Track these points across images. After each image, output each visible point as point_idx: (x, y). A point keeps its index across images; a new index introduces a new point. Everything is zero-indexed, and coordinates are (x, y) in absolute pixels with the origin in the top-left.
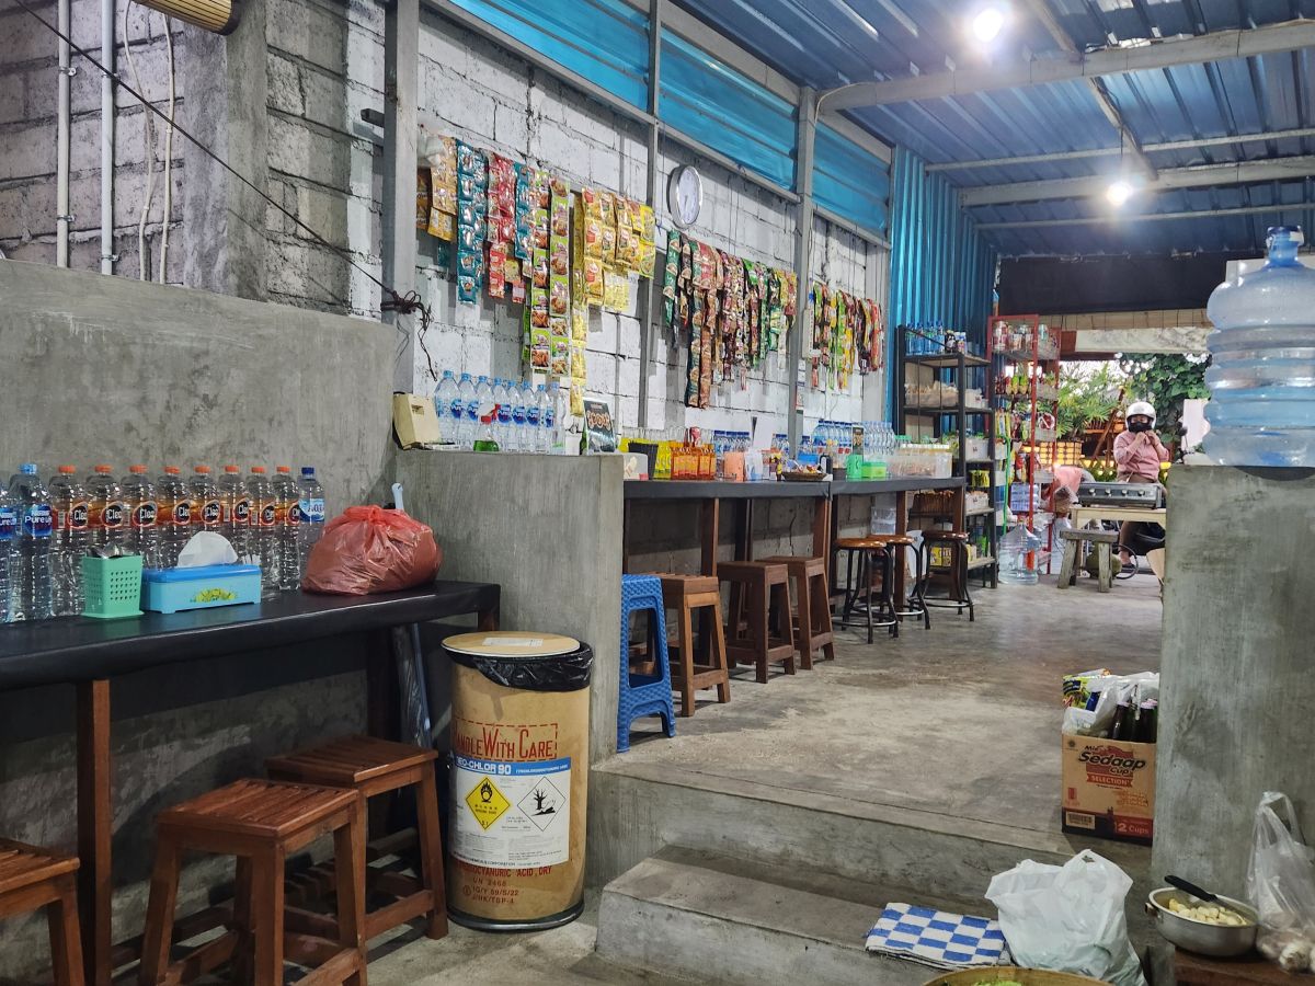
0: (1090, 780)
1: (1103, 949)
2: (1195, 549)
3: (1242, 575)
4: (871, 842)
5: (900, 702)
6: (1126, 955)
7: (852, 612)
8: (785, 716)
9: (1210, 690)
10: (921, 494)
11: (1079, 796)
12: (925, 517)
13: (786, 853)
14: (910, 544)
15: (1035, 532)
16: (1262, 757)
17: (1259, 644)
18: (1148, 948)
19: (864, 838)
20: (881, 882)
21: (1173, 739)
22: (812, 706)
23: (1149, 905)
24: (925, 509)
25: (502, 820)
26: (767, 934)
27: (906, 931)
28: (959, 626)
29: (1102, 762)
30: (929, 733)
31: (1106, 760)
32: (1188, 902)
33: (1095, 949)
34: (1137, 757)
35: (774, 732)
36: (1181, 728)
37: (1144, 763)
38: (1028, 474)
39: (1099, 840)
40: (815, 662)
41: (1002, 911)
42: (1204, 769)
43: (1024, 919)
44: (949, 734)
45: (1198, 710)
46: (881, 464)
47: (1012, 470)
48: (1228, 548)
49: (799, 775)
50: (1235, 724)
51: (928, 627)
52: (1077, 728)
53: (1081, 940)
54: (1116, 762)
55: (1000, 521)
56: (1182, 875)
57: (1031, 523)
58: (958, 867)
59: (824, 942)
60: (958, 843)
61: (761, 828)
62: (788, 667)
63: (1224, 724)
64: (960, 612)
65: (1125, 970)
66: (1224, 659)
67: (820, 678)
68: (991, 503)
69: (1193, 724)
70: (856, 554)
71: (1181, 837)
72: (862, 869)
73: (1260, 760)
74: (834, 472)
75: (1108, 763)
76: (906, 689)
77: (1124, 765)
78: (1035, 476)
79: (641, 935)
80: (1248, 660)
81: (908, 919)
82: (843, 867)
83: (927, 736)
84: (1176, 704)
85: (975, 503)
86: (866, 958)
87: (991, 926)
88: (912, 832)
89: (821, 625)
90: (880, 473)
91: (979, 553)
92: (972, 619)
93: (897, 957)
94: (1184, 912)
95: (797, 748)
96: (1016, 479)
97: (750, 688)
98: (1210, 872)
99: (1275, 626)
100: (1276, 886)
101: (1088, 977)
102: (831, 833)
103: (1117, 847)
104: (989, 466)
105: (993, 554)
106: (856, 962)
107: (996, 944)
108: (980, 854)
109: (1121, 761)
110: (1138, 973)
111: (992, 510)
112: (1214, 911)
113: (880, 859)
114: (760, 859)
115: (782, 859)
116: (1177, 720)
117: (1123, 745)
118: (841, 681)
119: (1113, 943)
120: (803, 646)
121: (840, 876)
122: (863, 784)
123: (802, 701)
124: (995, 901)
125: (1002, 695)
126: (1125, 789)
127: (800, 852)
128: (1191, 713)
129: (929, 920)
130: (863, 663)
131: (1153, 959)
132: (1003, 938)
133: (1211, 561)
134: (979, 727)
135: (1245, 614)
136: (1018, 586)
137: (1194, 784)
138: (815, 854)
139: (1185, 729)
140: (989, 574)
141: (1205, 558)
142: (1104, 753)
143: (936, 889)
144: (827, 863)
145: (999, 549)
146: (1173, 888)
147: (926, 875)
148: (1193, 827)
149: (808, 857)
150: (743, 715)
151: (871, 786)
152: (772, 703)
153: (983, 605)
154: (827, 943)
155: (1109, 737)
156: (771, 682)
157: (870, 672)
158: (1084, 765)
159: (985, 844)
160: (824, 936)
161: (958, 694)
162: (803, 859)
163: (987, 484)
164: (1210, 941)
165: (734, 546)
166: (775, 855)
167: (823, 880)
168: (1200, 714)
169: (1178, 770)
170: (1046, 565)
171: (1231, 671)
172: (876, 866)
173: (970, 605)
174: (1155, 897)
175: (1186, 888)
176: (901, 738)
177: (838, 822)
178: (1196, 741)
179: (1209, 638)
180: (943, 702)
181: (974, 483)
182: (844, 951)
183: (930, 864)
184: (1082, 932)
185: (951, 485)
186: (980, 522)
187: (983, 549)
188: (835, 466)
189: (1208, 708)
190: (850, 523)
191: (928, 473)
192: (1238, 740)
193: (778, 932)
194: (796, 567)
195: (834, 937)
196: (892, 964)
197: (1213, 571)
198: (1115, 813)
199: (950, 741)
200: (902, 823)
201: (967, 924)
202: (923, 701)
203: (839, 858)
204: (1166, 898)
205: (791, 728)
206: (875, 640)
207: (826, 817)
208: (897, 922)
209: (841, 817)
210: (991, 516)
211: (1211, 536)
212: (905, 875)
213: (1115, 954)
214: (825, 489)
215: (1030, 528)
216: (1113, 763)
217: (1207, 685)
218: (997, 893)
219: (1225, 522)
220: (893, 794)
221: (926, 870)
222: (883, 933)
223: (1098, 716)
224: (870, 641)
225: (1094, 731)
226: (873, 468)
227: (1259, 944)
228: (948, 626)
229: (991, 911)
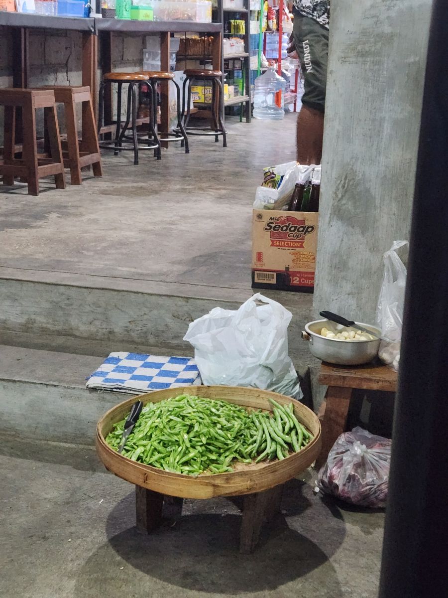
0: (273, 245)
1: (266, 367)
2: (351, 45)
3: (385, 66)
4: (99, 307)
5: (149, 206)
6: (286, 371)
7: (124, 139)
8: (47, 218)
9: (359, 164)
10: (187, 39)
11: (265, 259)
12: (191, 59)
13: (31, 321)
14: (171, 79)
15: (283, 75)
16: (394, 214)
17: (396, 123)
18: (309, 369)
19: (93, 304)
20: (109, 339)
21: (331, 204)
22: (72, 211)
23: (304, 333)
24: (190, 52)
26: (5, 383)
27: (123, 371)
28: (215, 151)
29: (282, 230)
30: (168, 226)
31: (285, 228)
32: (336, 330)
33: (261, 368)
34: (307, 223)
35: (34, 230)
36: (337, 196)
37: (313, 228)
38: (278, 24)
39: (278, 292)
40: (83, 180)
41: (197, 349)
42: (353, 227)
43: (213, 353)
44: (183, 227)
45: (350, 181)
46: (149, 8)
47: (265, 20)
48: (376, 43)
49: (46, 260)
50: (376, 191)
51: (187, 151)
52: (264, 204)
53: (250, 362)
54: (293, 229)
55: (254, 65)
56: (334, 311)
57: (279, 66)
58: (169, 320)
59: (52, 385)
60: (168, 302)
61: (7, 303)
62: (59, 182)
63: (368, 191)
64: (217, 140)
65: (284, 382)
66: (370, 137)
67: (86, 190)
68: (246, 49)
69: (346, 192)
70: (125, 86)
71: (335, 282)
72: (93, 329)
73: (393, 217)
74: (104, 12)
75: (286, 230)
76: (157, 196)
77: (298, 231)
78: (283, 26)
80: (388, 137)
81: (126, 363)
82: (77, 329)
83: (165, 228)
84: (334, 176)
85: (231, 48)
86: (87, 394)
87: (190, 363)
88: (133, 295)
89: (87, 146)
90: (148, 16)
91: (236, 92)
92: (225, 145)
93: (111, 391)
94: (329, 335)
95: (50, 240)
96: (268, 29)
97: (22, 199)
98: (354, 307)
99: (409, 108)
100: (395, 310)
101: (256, 389)
102: (67, 302)
103: (290, 295)
104: (245, 16)
105: (248, 93)
106: (79, 398)
107: (192, 374)
108: (186, 309)
109: (296, 228)
110: (295, 384)
111: (246, 54)
112: (352, 333)
113: (107, 319)
114: (9, 329)
115: (27, 327)
116: (334, 189)
117: (297, 215)
118: (104, 193)
119: (274, 362)
120: (71, 163)
121: (76, 337)
122: (99, 264)
123: (65, 207)
124: (192, 341)
125: (234, 198)
126: (298, 249)
127: (41, 320)
128: (345, 183)
129: (142, 363)
130: (125, 178)
131: (312, 376)
132: (198, 370)
133: (363, 54)
134: (209, 220)
135: (386, 99)
136: (268, 121)
137: (345, 240)
138: (54, 321)
139: (340, 196)
140: (244, 111)
141: (358, 52)
142: (284, 222)
143: (152, 340)
144: (65, 327)
145: (254, 89)
146: (325, 320)
147: (145, 329)
148: (343, 274)
149: (48, 323)
150: (9, 219)
151: (106, 265)
152: (38, 209)
153: (236, 135)
154: (55, 386)
155: (289, 209)
156: (41, 195)
157: (130, 185)
158: (268, 233)
159: (190, 301)
160: (54, 381)
161: (199, 198)
162: (44, 325)
163: (242, 32)
164: (347, 354)
165: (12, 78)
166: (20, 324)
167: (60, 340)
168: (351, 183)
169: (334, 229)
170: (293, 105)
171: (375, 147)
172: (104, 326)
173: (224, 134)
174: (309, 327)
175: (334, 319)
176: (142, 231)
177: (73, 293)
178: (348, 205)
179: (360, 120)
180: (186, 204)
181: (233, 32)
182: (69, 390)
183: (146, 320)
184: (252, 357)
185: (210, 30)
186: (238, 65)
187: (240, 90)
188: (105, 6)
189: (357, 178)
190: (123, 62)
191: (190, 18)
192: (378, 202)
193: (14, 381)
194: (64, 95)
195: (60, 381)
196: (108, 396)
197: (364, 63)
198: (290, 270)
199: (182, 231)
200: (124, 289)
201: (173, 363)
202: (168, 204)
203: (74, 322)
204: (318, 327)
205: (49, 227)
206: (140, 162)
207: (62, 289)
208: (115, 366)
209: (74, 289)
210: (247, 59)
211: (364, 33)
212: (128, 331)
213: (277, 371)
214: (90, 25)
215: (279, 72)
216: (290, 230)
217: (357, 159)
218: (194, 335)
219: (375, 19)
220: (124, 270)
221: (144, 326)
222: (102, 374)
223: (281, 193)
224: (136, 163)
225: (277, 205)
226: (141, 11)
227: (380, 354)
228: (204, 151)
229: (189, 350)
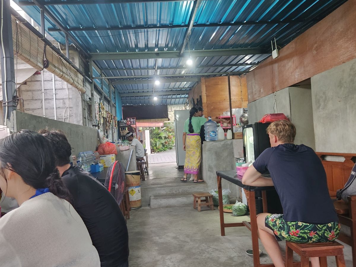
3: (212, 152)
25: (135, 194)
79: (157, 204)
80: (214, 160)
127: (169, 192)
135: (213, 156)
171: (212, 162)
